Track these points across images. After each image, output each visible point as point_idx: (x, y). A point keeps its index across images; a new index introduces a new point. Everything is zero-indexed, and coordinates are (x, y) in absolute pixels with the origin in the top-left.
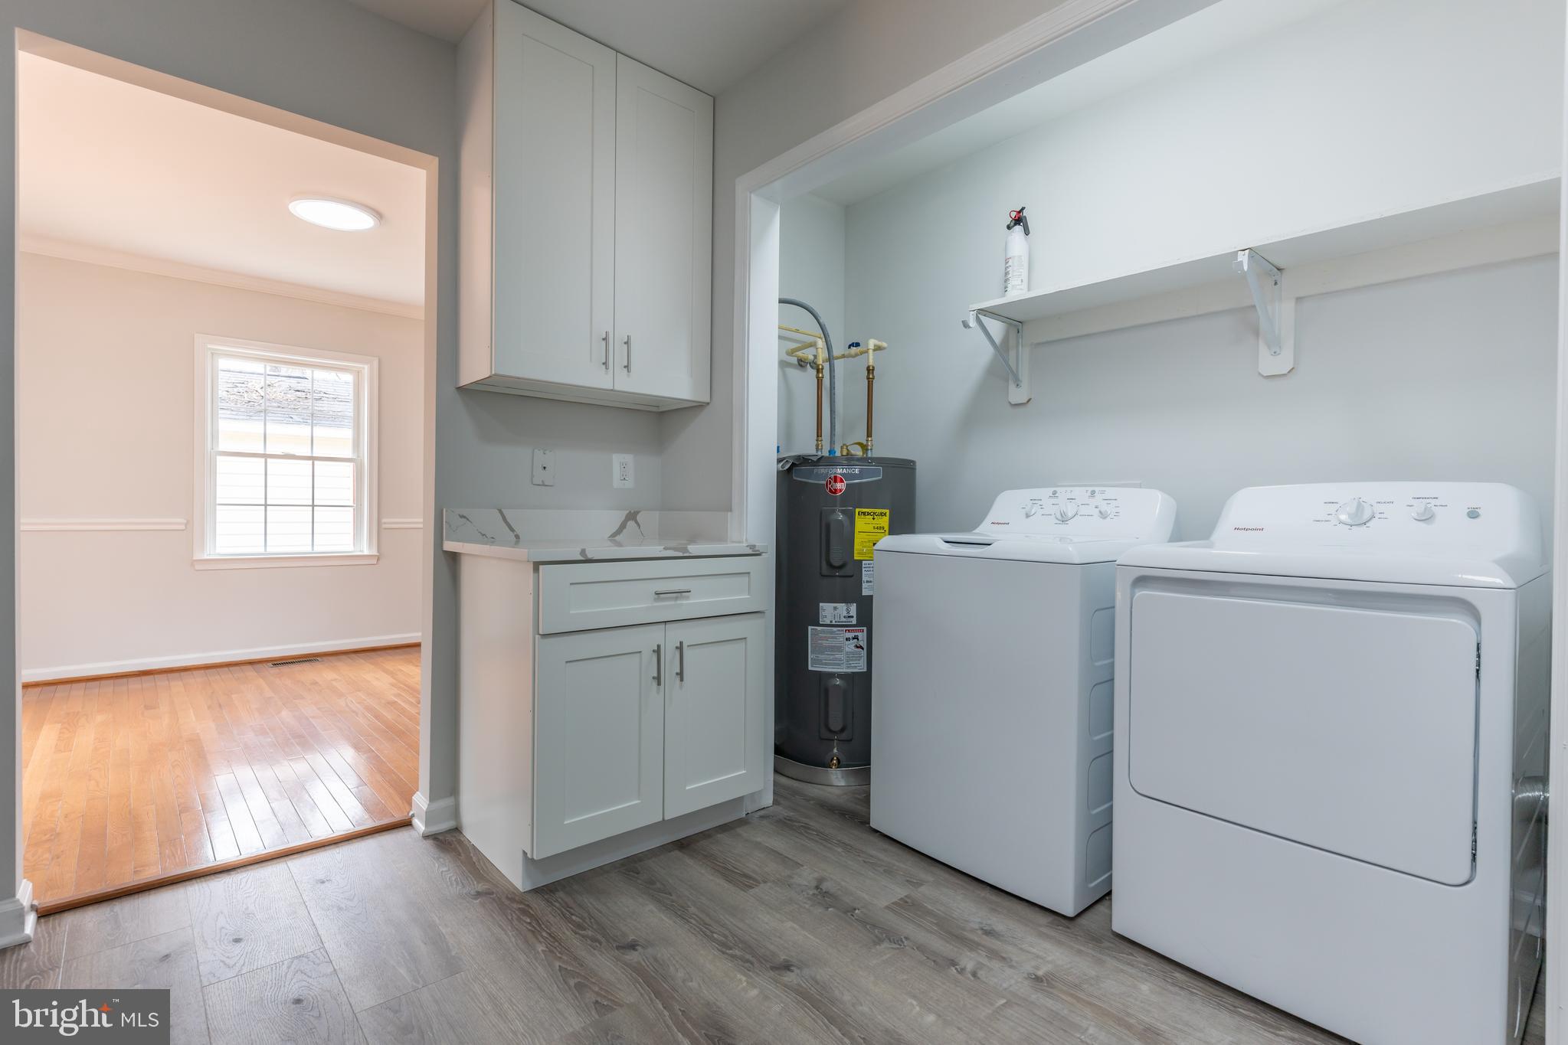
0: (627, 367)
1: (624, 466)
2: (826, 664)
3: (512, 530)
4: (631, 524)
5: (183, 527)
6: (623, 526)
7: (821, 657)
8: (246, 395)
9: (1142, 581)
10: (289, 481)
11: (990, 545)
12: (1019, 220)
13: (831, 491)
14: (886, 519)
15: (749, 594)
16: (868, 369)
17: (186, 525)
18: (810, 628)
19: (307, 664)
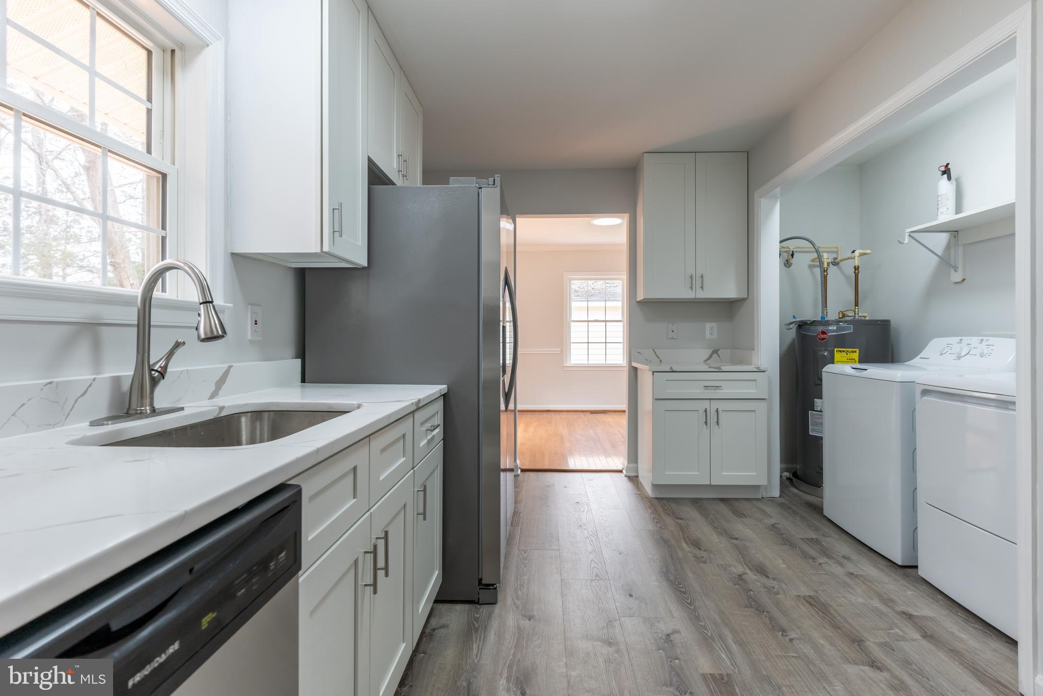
0: (701, 287)
1: (712, 328)
2: (818, 432)
3: (659, 358)
4: (715, 356)
5: (560, 352)
6: (711, 356)
7: (816, 428)
8: (586, 288)
9: (925, 392)
10: (597, 331)
11: (866, 370)
12: (946, 172)
13: (819, 339)
14: (857, 354)
15: (756, 390)
16: (855, 267)
17: (561, 351)
18: (810, 412)
19: (603, 414)
